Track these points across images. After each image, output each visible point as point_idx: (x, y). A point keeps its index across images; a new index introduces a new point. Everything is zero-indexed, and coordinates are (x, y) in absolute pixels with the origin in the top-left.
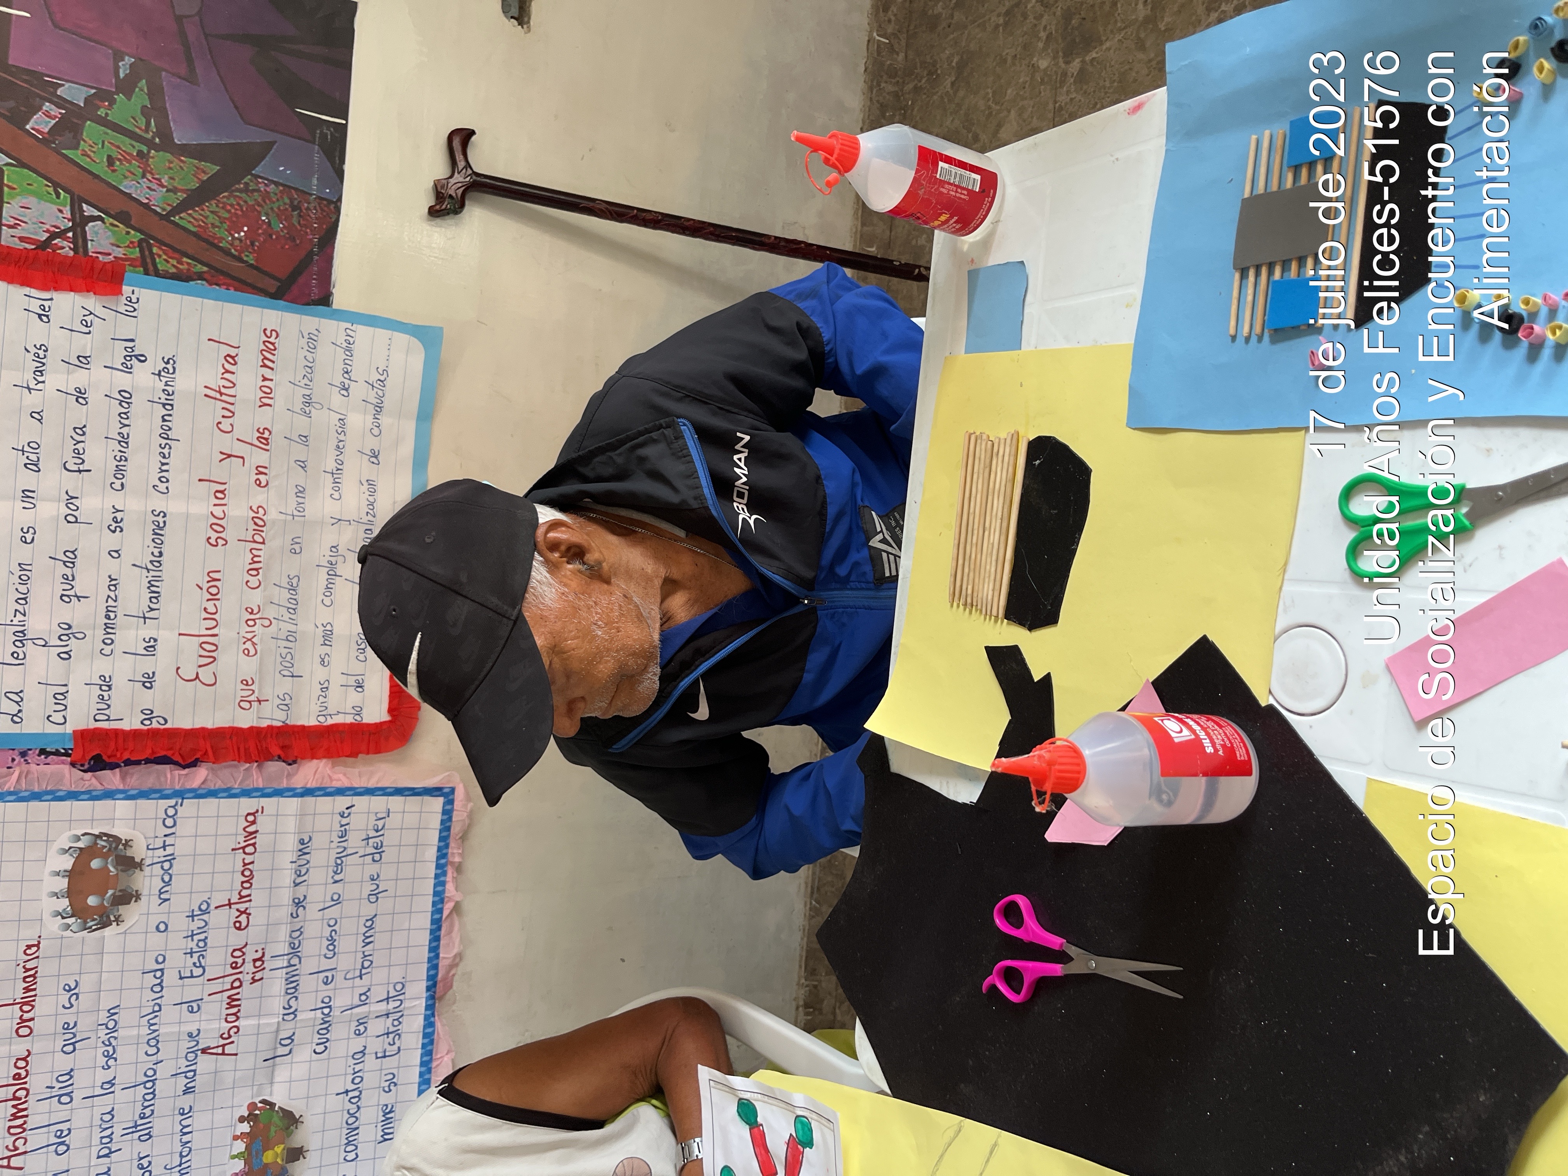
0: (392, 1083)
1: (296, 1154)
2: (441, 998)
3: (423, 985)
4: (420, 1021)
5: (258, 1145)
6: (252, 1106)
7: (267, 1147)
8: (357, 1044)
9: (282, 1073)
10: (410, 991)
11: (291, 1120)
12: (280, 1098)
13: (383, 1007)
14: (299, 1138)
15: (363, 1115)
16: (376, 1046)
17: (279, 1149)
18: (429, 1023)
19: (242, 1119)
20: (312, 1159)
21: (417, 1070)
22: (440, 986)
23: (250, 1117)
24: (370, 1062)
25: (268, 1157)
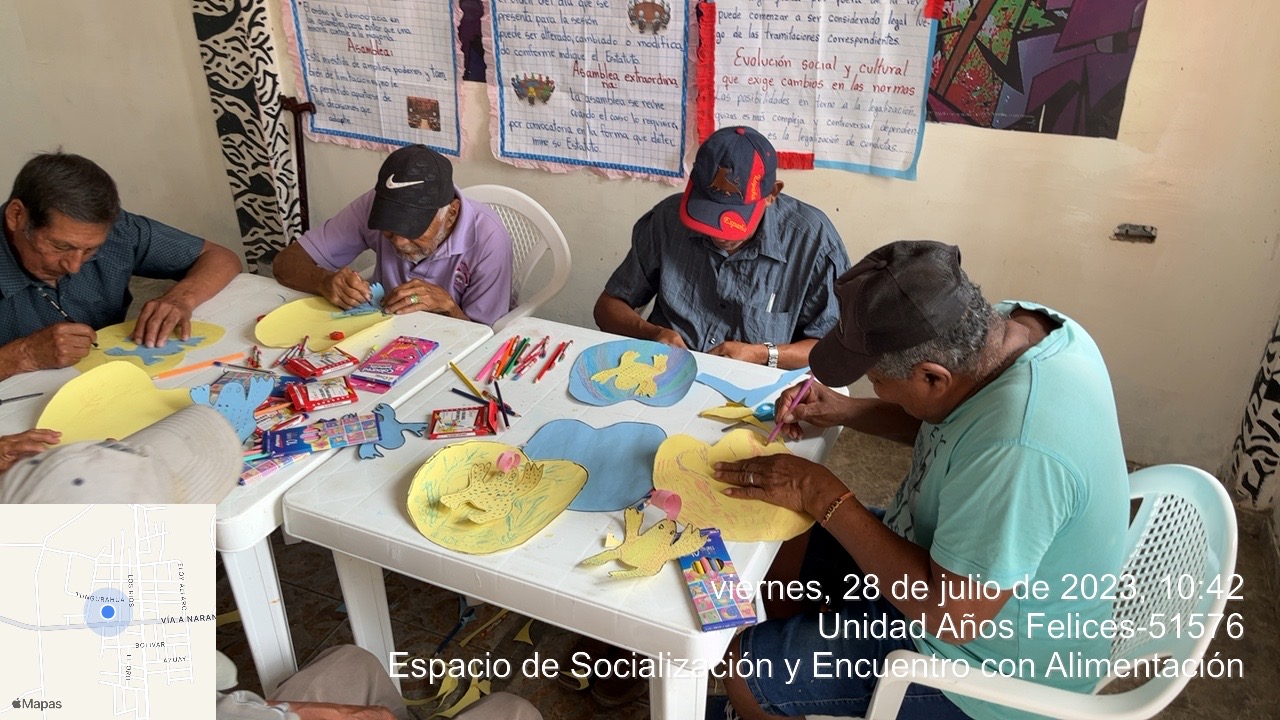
0: (557, 145)
1: (532, 101)
2: (591, 170)
3: (596, 161)
4: (581, 158)
5: (537, 85)
6: (552, 83)
7: (535, 89)
8: (574, 130)
9: (565, 96)
10: (594, 154)
11: (545, 99)
12: (556, 94)
13: (588, 142)
14: (538, 103)
15: (545, 131)
16: (573, 138)
17: (534, 94)
18: (580, 163)
19: (547, 78)
20: (529, 108)
21: (560, 156)
22: (594, 168)
23: (548, 82)
24: (566, 135)
25: (532, 89)
